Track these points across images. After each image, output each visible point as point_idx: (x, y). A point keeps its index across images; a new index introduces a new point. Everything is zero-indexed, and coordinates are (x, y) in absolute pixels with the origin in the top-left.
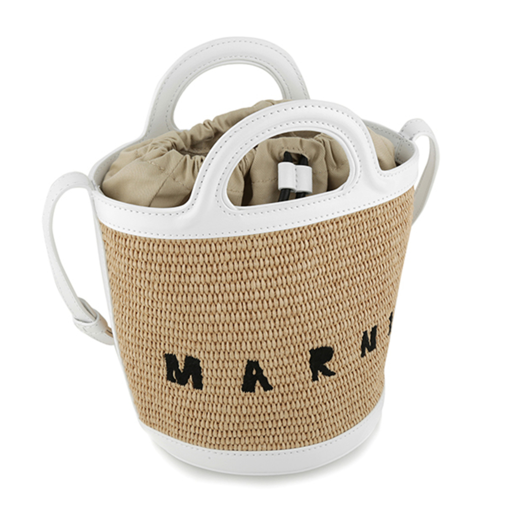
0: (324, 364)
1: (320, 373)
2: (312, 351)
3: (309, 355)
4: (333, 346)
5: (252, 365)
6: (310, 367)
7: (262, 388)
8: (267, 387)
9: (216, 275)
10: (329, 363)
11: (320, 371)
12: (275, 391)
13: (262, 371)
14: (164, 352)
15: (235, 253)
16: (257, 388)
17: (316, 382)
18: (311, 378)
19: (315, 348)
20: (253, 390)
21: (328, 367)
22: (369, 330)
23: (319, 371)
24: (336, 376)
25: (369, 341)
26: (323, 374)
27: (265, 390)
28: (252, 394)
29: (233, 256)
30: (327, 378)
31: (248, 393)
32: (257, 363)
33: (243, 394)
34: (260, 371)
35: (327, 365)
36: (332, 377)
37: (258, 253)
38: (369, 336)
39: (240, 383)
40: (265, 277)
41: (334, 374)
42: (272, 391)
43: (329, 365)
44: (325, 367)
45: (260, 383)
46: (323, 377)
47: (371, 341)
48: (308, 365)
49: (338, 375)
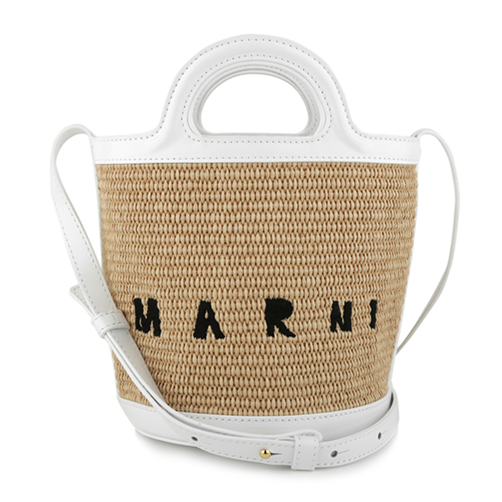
0: (283, 321)
1: (277, 330)
2: (268, 300)
3: (264, 304)
4: (293, 301)
5: (205, 306)
6: (266, 318)
7: (213, 335)
8: (219, 335)
9: (178, 204)
10: (288, 320)
11: (277, 327)
12: (226, 340)
13: (214, 314)
14: (134, 297)
15: (198, 182)
16: (208, 335)
17: (271, 338)
18: (266, 332)
19: (271, 298)
20: (204, 337)
21: (286, 324)
22: (341, 304)
23: (275, 327)
24: (295, 339)
25: (342, 316)
26: (280, 331)
27: (217, 338)
28: (203, 340)
29: (195, 185)
30: (285, 337)
31: (199, 340)
32: (209, 303)
33: (194, 339)
34: (212, 314)
35: (286, 322)
36: (291, 338)
37: (220, 185)
38: (342, 311)
39: (192, 326)
40: (225, 211)
41: (294, 336)
42: (224, 340)
43: (288, 323)
44: (283, 324)
45: (212, 328)
46: (279, 334)
47: (344, 317)
48: (263, 315)
49: (298, 338)
